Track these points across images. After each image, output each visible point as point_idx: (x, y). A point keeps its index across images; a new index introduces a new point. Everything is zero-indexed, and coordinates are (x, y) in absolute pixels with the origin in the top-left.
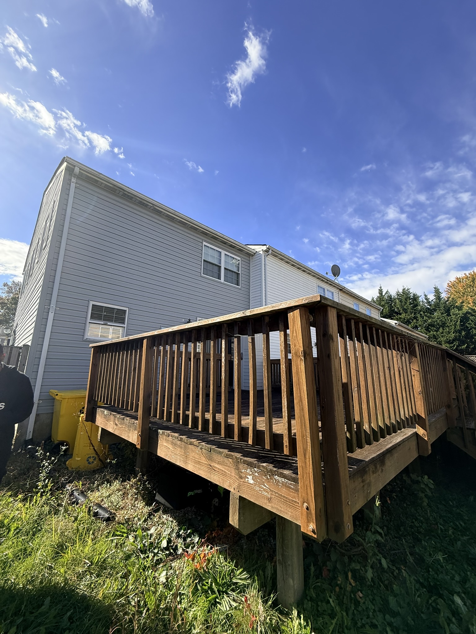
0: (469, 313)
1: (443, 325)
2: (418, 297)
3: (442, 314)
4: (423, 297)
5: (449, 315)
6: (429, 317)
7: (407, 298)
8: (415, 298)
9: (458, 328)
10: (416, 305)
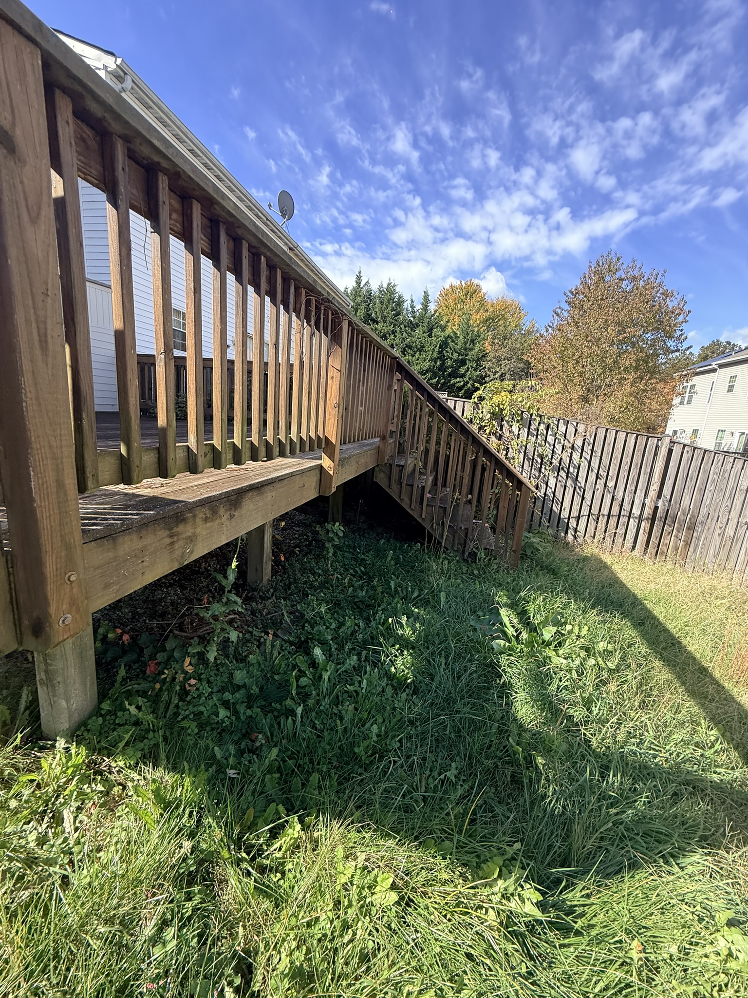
0: (451, 338)
1: (421, 349)
2: (403, 302)
3: (424, 332)
4: (409, 302)
5: (430, 336)
6: (410, 335)
7: (391, 300)
8: (400, 303)
9: (435, 355)
10: (398, 314)
